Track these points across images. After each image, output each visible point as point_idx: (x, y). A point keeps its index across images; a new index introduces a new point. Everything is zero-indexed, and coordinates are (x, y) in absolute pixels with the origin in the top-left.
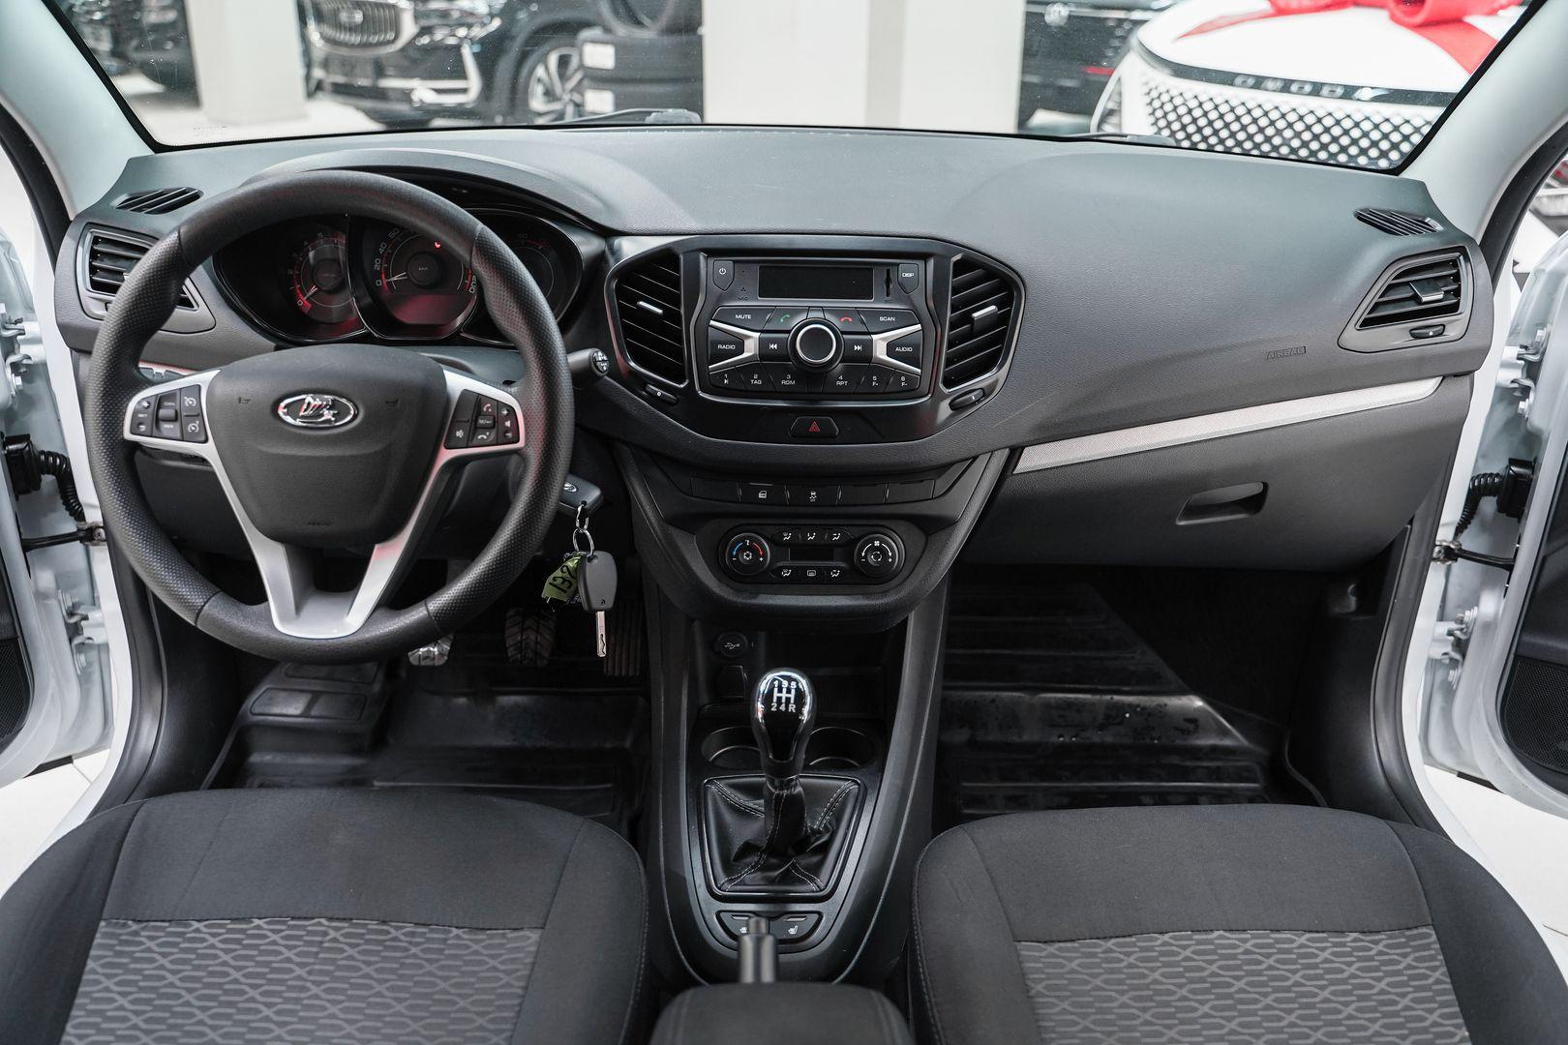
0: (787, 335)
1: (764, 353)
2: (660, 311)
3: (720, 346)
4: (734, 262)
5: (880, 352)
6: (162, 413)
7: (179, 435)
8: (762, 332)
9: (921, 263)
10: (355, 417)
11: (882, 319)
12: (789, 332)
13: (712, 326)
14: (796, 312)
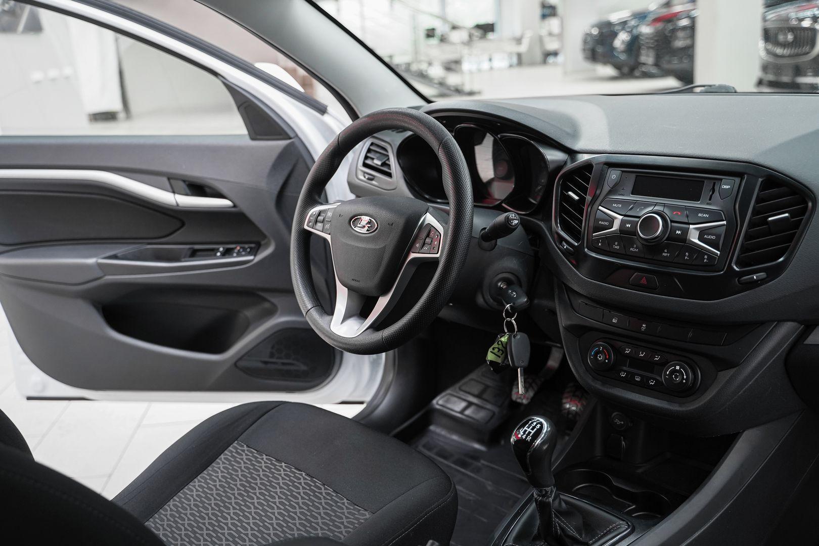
0: (637, 219)
1: (622, 230)
2: (576, 198)
3: (600, 222)
4: (623, 171)
5: (694, 238)
6: (319, 218)
7: (321, 229)
8: (625, 216)
9: (738, 180)
10: (377, 228)
11: (700, 215)
12: (639, 217)
13: (600, 210)
14: (647, 205)
